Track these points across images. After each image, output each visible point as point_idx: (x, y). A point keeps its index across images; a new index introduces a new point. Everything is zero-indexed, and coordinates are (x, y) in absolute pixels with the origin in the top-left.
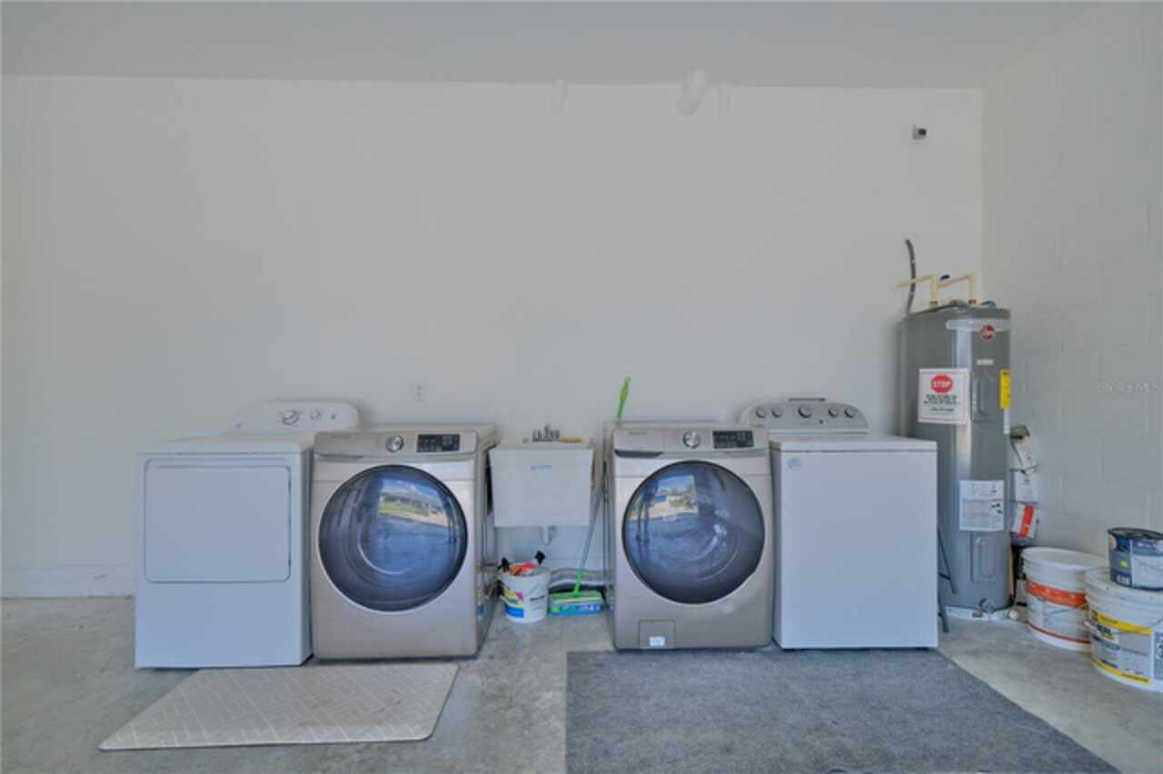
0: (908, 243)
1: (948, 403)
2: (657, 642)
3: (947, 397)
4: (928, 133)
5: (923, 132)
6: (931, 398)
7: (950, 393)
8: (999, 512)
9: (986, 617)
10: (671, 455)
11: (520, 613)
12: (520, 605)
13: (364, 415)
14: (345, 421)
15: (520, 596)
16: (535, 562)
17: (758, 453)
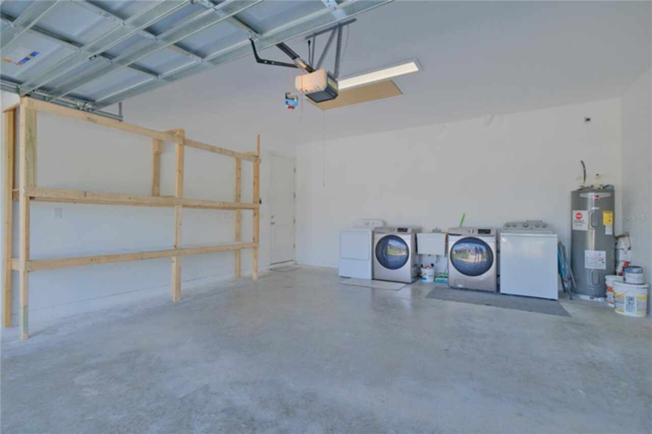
0: (582, 162)
1: (581, 223)
2: (460, 286)
3: (580, 221)
4: (591, 120)
5: (588, 120)
6: (576, 221)
7: (581, 219)
8: (603, 262)
9: (595, 299)
10: (464, 235)
11: (425, 279)
12: (425, 277)
13: (384, 223)
14: (380, 225)
15: (425, 274)
16: (431, 266)
17: (493, 236)
